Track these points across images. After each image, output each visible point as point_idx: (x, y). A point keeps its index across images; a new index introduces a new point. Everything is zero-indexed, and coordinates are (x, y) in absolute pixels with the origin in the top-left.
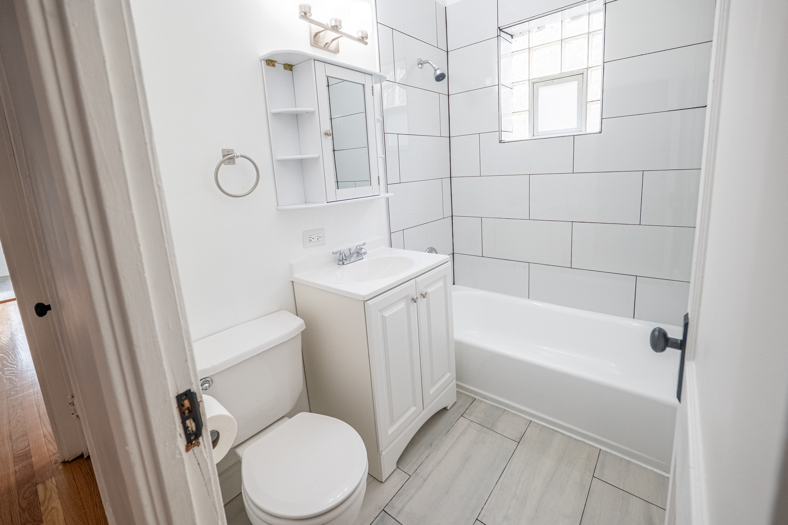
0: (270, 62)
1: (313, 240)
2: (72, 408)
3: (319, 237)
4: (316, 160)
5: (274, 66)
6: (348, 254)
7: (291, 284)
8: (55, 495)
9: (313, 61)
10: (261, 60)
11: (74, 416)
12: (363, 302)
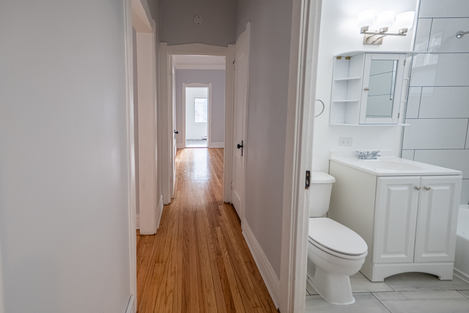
0: (339, 58)
1: (345, 143)
2: (231, 184)
3: (348, 142)
4: (356, 103)
5: (340, 59)
6: (366, 154)
7: (329, 161)
8: (223, 210)
9: (364, 54)
10: (334, 57)
11: (231, 188)
12: (376, 177)
